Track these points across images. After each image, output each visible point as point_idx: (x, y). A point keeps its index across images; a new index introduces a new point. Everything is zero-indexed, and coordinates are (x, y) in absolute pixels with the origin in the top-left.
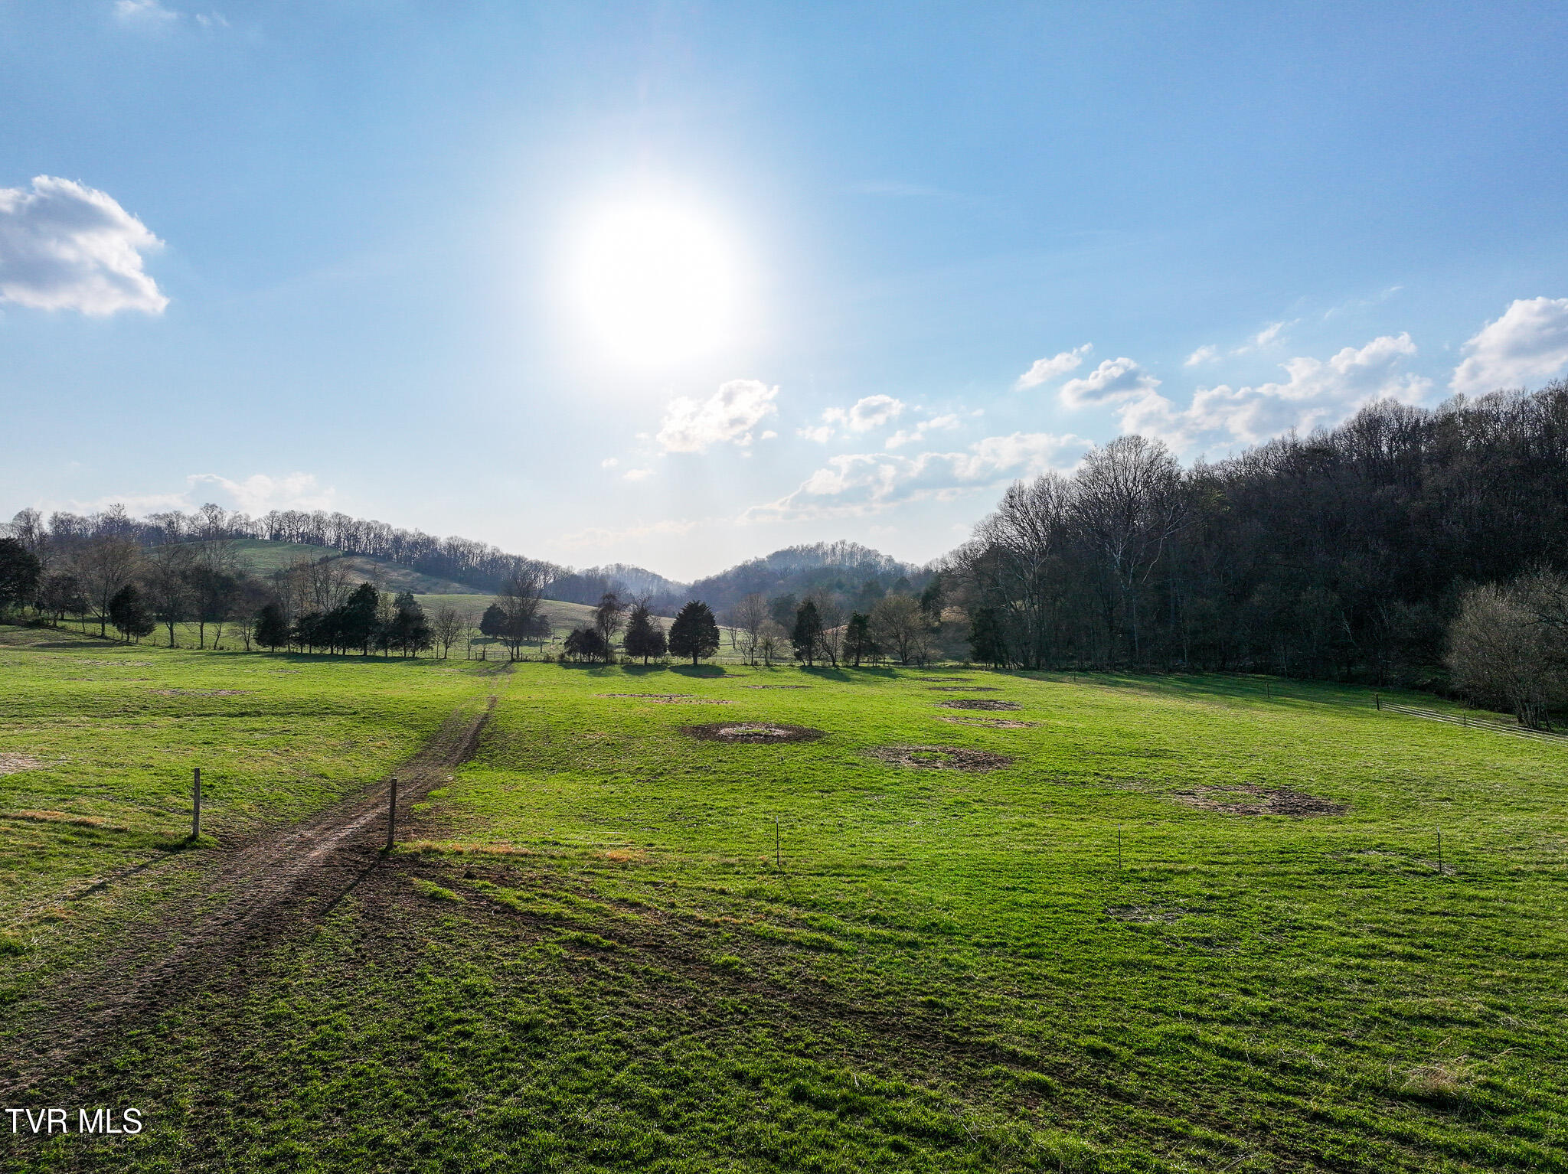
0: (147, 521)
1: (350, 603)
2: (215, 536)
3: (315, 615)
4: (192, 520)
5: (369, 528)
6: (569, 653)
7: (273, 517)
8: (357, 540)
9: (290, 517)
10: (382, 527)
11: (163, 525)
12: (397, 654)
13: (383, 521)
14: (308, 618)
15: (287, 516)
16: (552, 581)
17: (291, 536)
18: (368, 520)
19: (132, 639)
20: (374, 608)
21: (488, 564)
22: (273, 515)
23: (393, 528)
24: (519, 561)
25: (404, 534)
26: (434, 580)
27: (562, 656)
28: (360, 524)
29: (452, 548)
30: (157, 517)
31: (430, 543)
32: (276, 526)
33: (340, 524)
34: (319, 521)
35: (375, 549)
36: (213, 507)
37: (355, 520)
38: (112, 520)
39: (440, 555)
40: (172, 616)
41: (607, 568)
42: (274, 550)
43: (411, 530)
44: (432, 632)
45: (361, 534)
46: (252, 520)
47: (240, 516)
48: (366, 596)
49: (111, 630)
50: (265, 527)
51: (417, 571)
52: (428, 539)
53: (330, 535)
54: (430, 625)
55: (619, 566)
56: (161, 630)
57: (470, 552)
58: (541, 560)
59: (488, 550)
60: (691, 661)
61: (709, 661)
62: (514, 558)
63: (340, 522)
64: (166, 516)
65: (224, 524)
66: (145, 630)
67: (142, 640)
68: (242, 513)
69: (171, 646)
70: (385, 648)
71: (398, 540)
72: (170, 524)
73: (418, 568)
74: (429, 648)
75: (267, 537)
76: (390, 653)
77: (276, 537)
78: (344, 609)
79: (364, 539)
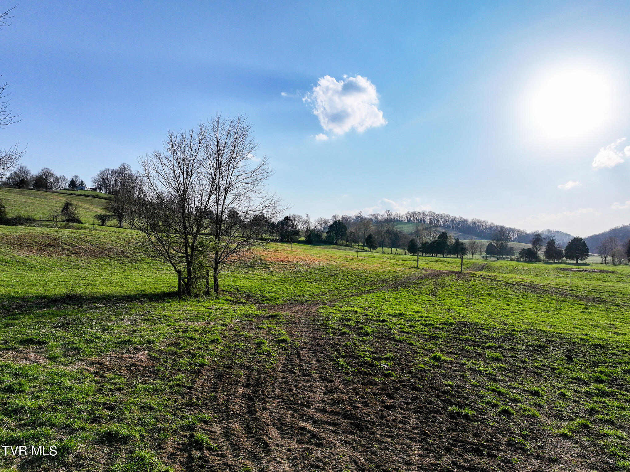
0: (368, 217)
1: (438, 239)
2: (389, 221)
3: (427, 243)
4: (382, 216)
5: (442, 216)
6: (521, 257)
7: (408, 214)
8: (437, 221)
9: (414, 214)
10: (447, 216)
11: (373, 218)
12: (455, 256)
13: (447, 214)
14: (424, 244)
15: (413, 213)
16: (516, 236)
17: (414, 220)
18: (441, 213)
19: (372, 250)
20: (447, 240)
21: (489, 229)
22: (408, 213)
23: (451, 216)
24: (502, 227)
25: (455, 218)
26: (467, 235)
27: (518, 259)
28: (438, 215)
29: (474, 223)
30: (372, 215)
31: (465, 221)
32: (409, 217)
33: (431, 215)
34: (424, 214)
35: (444, 224)
36: (389, 211)
37: (437, 214)
38: (358, 217)
39: (469, 226)
40: (383, 245)
41: (543, 231)
42: (409, 225)
43: (458, 217)
44: (467, 249)
45: (439, 219)
46: (401, 215)
47: (397, 214)
48: (444, 236)
49: (366, 248)
50: (405, 217)
51: (460, 232)
52: (464, 220)
53: (428, 219)
54: (466, 246)
55: (548, 231)
56: (380, 249)
57: (481, 225)
58: (511, 227)
59: (489, 224)
60: (575, 262)
61: (584, 262)
62: (500, 226)
63: (432, 215)
64: (374, 215)
65: (392, 217)
66: (374, 248)
67: (374, 251)
68: (398, 212)
69: (383, 253)
70: (451, 254)
71: (452, 221)
72: (375, 217)
73: (460, 231)
74: (466, 255)
75: (406, 221)
76: (452, 256)
77: (409, 221)
78: (436, 240)
79: (440, 221)
